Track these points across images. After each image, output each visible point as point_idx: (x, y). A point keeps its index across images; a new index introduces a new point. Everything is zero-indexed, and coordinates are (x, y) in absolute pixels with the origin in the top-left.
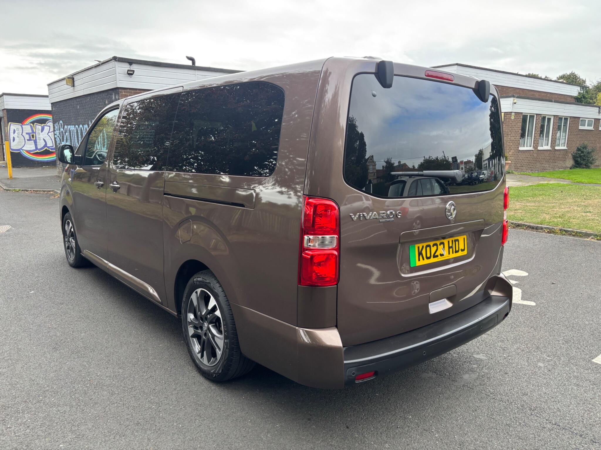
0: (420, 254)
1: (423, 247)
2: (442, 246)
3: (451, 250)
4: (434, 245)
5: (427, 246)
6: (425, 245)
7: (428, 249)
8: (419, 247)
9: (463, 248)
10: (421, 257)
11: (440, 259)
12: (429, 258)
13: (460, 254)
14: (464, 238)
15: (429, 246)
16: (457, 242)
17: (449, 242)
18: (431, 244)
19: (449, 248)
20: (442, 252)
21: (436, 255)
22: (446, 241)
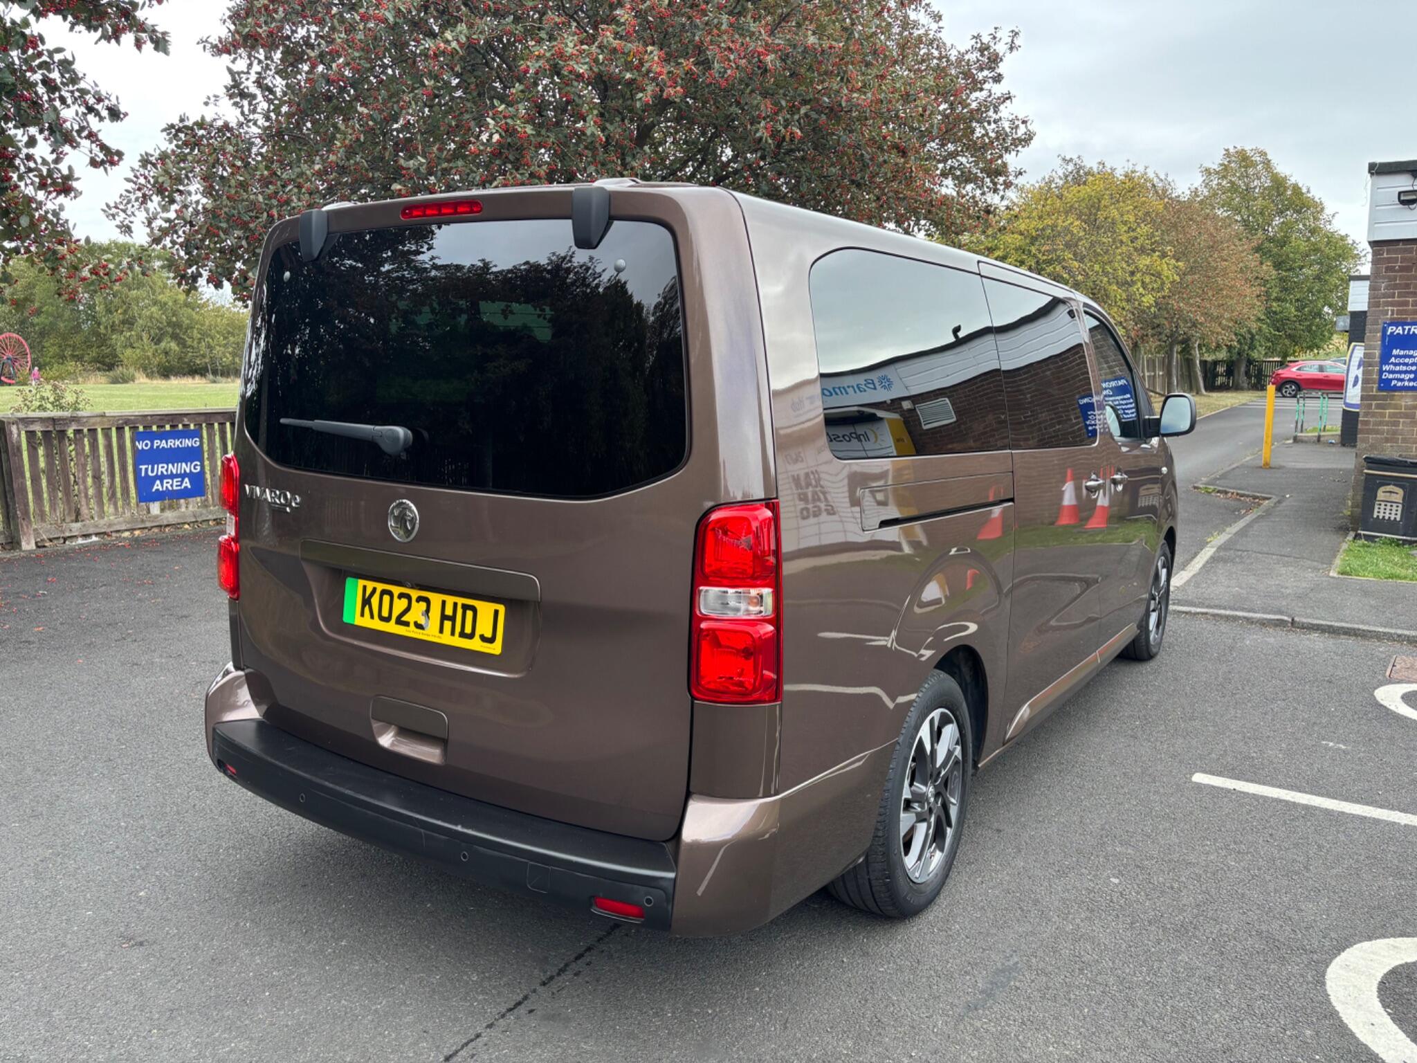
0: (366, 602)
1: (374, 590)
2: (423, 605)
3: (448, 624)
4: (401, 596)
5: (384, 592)
6: (380, 587)
7: (386, 598)
8: (365, 588)
9: (489, 635)
10: (367, 609)
11: (411, 632)
12: (387, 620)
13: (475, 645)
14: (496, 612)
15: (390, 593)
16: (469, 614)
17: (444, 603)
18: (396, 590)
19: (444, 617)
20: (422, 621)
21: (404, 619)
22: (436, 599)
